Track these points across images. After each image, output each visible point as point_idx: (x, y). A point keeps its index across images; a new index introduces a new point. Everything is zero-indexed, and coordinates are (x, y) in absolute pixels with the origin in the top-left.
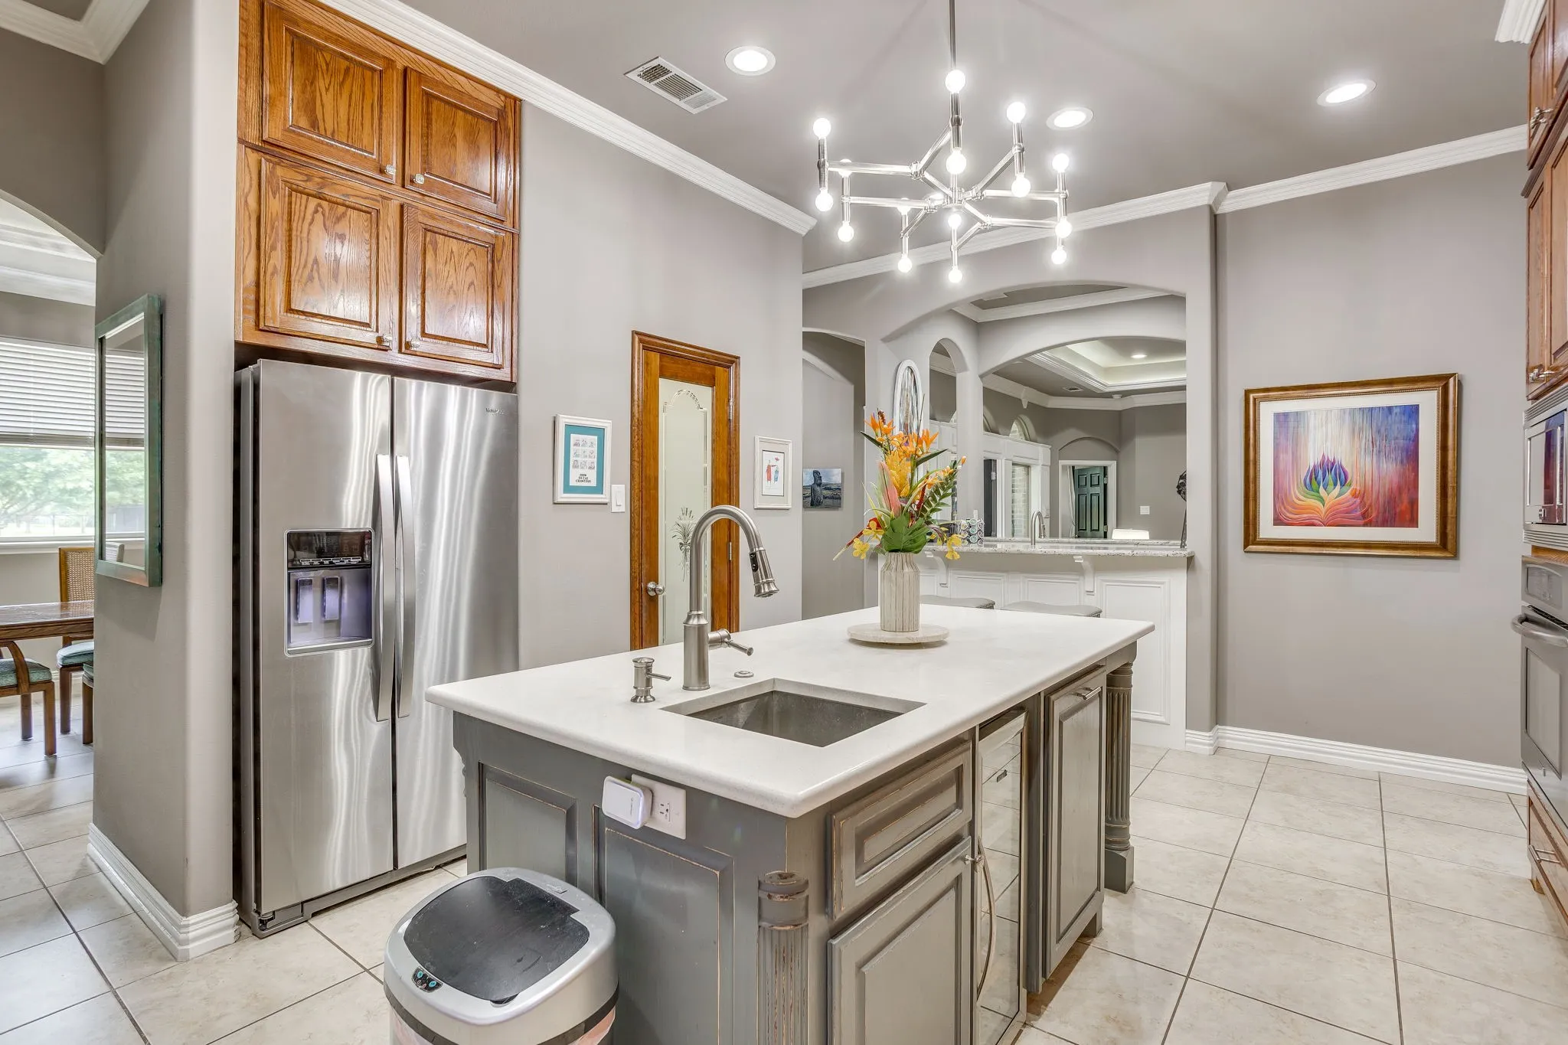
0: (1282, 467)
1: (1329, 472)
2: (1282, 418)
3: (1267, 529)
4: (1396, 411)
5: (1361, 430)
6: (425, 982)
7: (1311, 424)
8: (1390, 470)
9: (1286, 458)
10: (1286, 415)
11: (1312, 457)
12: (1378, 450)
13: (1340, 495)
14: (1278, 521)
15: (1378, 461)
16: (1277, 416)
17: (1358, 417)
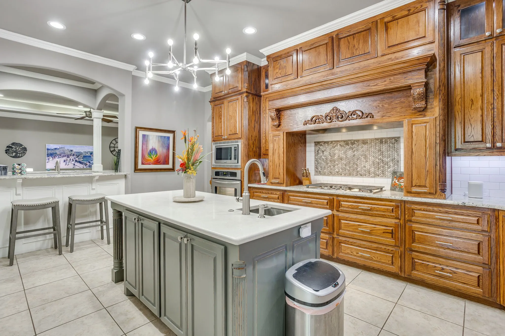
0: (143, 149)
1: (153, 151)
2: (144, 136)
3: (140, 166)
4: (166, 137)
5: (160, 141)
6: (336, 285)
7: (150, 139)
8: (165, 151)
9: (144, 147)
10: (145, 135)
11: (150, 147)
12: (163, 147)
13: (156, 157)
14: (143, 164)
15: (163, 149)
16: (143, 135)
17: (159, 137)
